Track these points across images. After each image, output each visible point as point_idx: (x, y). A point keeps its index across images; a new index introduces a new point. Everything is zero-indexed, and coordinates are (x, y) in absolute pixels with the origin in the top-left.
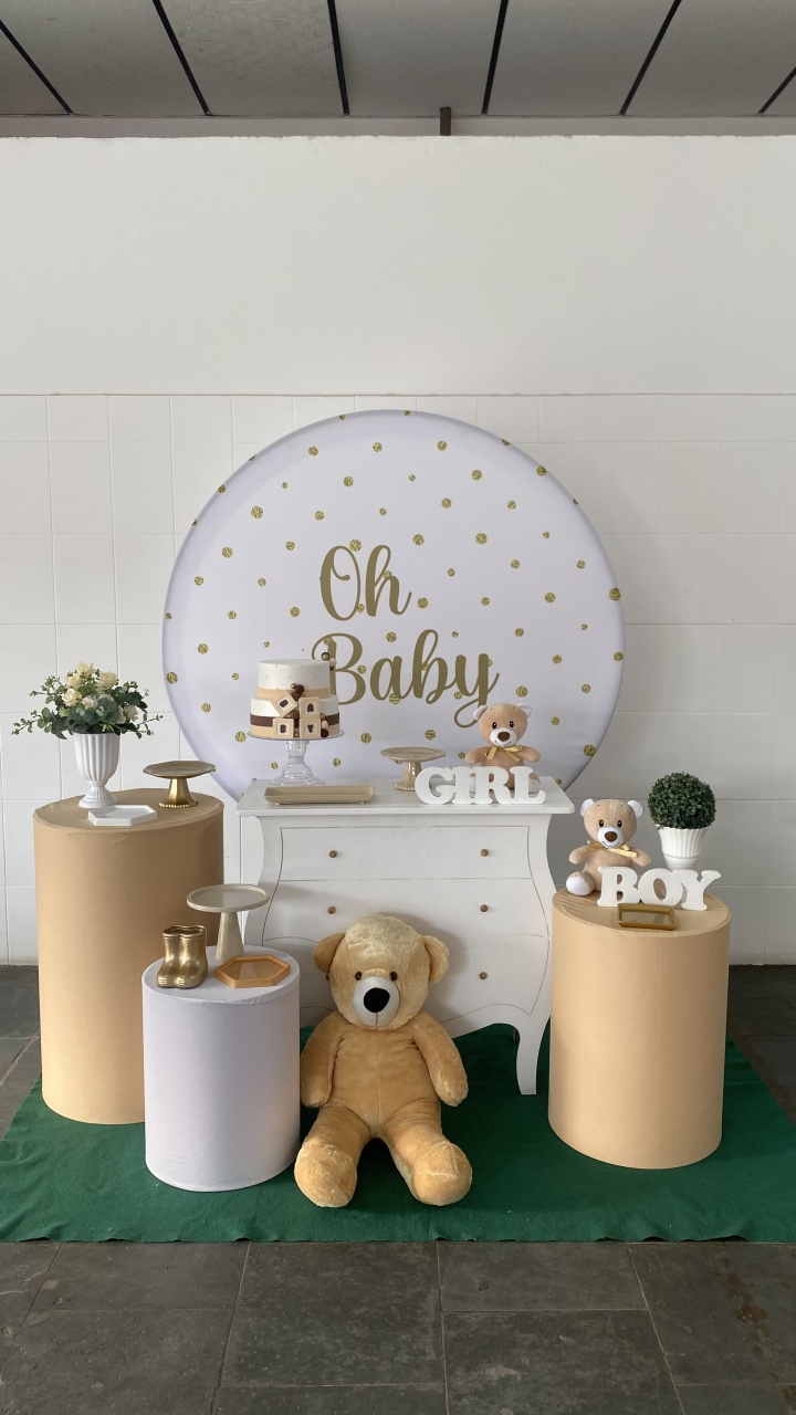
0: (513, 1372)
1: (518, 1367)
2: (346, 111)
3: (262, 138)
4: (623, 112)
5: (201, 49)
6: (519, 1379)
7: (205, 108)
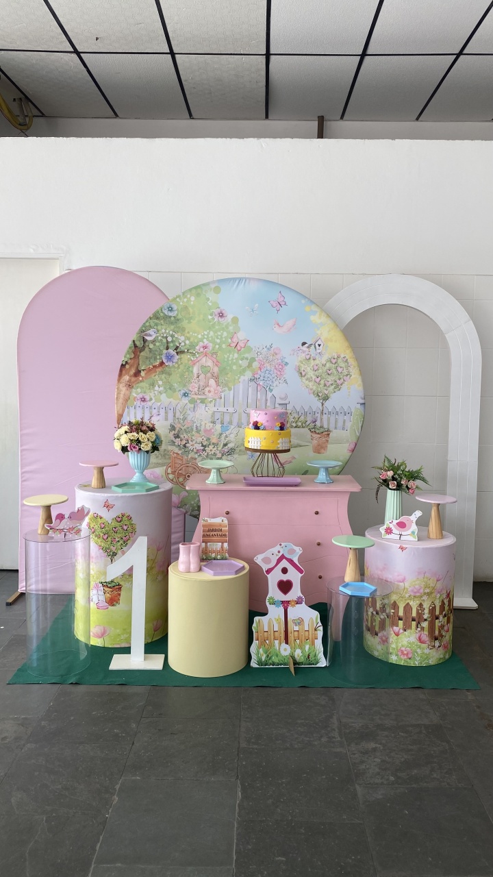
0: (378, 745)
1: (381, 744)
2: (267, 117)
3: (233, 139)
4: (417, 119)
5: (194, 88)
6: (382, 748)
7: (190, 115)
